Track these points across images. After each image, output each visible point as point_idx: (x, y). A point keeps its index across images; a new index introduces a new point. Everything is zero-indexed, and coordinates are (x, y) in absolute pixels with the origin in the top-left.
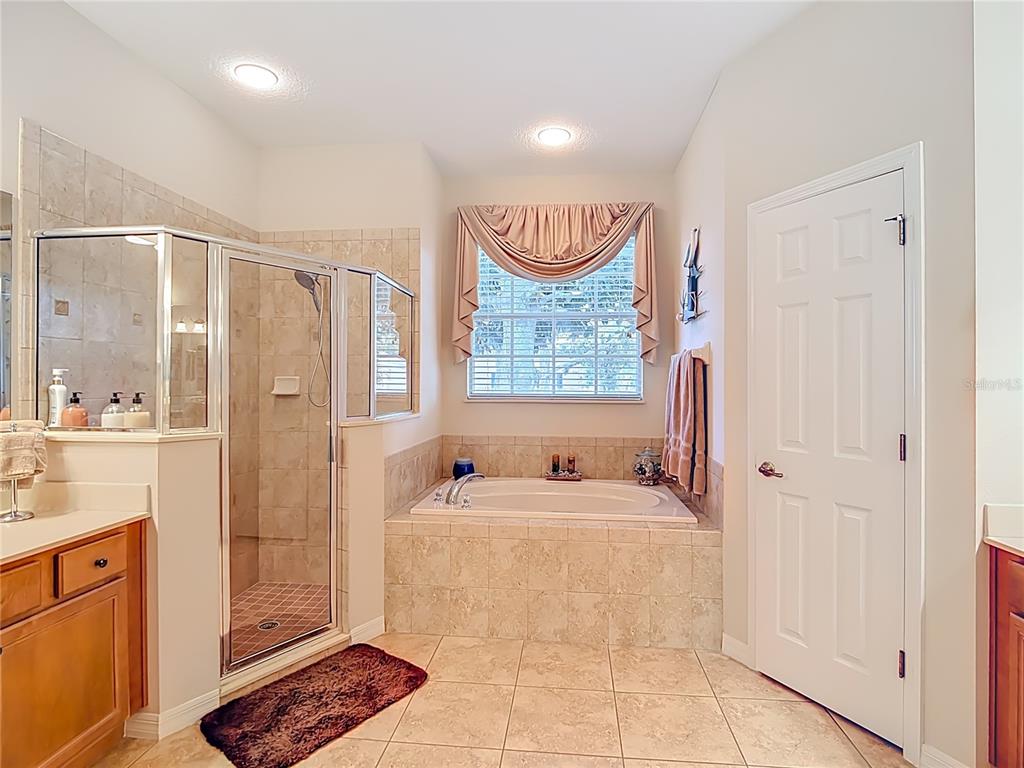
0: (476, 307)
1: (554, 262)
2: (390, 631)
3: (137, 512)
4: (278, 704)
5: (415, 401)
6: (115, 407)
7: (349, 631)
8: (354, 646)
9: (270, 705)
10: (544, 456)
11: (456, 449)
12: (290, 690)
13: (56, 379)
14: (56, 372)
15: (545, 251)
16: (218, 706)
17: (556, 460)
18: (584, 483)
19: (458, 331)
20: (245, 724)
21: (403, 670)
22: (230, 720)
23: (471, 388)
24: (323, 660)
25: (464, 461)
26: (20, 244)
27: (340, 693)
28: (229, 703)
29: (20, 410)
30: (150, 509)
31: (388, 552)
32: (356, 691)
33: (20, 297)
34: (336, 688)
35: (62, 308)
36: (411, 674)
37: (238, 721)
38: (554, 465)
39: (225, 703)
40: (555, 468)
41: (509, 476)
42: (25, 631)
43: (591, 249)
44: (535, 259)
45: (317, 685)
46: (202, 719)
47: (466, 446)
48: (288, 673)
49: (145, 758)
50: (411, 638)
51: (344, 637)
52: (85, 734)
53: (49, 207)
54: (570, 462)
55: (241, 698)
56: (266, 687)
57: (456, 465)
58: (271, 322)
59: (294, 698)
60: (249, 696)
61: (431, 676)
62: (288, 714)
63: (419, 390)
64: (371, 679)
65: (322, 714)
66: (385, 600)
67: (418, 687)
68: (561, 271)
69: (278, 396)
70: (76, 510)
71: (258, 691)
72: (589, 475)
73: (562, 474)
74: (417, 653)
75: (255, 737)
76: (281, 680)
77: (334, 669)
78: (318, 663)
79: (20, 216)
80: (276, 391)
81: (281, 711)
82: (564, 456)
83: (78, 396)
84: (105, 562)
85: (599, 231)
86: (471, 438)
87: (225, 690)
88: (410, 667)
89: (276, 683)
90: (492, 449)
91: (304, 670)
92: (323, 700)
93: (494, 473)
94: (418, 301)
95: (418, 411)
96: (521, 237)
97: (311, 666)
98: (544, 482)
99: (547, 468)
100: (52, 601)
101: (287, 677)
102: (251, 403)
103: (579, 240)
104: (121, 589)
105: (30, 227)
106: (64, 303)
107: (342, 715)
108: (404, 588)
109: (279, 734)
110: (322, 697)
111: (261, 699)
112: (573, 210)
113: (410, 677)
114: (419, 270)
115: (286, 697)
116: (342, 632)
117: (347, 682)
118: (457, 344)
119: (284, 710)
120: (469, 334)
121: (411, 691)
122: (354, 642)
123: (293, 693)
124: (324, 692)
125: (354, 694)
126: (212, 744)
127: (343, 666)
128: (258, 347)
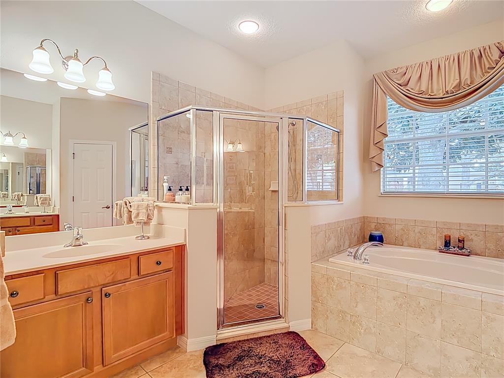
0: (386, 135)
1: (445, 96)
2: (314, 329)
3: (179, 241)
4: (240, 354)
5: (340, 194)
6: (180, 192)
7: (289, 322)
8: (291, 332)
9: (237, 352)
10: (438, 235)
11: (373, 226)
12: (249, 347)
13: (165, 180)
14: (165, 177)
15: (438, 90)
16: (215, 344)
17: (448, 239)
18: (473, 258)
19: (373, 152)
20: (221, 359)
21: (312, 358)
22: (216, 354)
23: (384, 187)
24: (272, 335)
25: (376, 233)
26: (152, 124)
27: (271, 359)
28: (221, 344)
29: (152, 194)
30: (185, 240)
31: (313, 281)
32: (280, 361)
33: (152, 146)
34: (271, 355)
35: (169, 150)
36: (315, 362)
37: (219, 356)
38: (446, 242)
39: (219, 343)
40: (447, 244)
41: (410, 246)
42: (123, 288)
43: (478, 81)
44: (429, 97)
45: (262, 350)
46: (206, 348)
47: (380, 224)
48: (252, 337)
49: (178, 359)
50: (325, 337)
51: (286, 325)
52: (151, 339)
53: (163, 107)
54: (459, 241)
55: (226, 343)
56: (240, 341)
57: (370, 235)
58: (270, 154)
59: (248, 354)
60: (230, 343)
61: (327, 367)
62: (241, 361)
63: (342, 187)
64: (291, 357)
65: (257, 368)
66: (312, 310)
67: (316, 372)
68: (452, 102)
69: (273, 191)
70: (164, 237)
71: (235, 342)
72: (479, 252)
73: (452, 249)
74: (325, 349)
75: (221, 369)
76: (248, 340)
77: (275, 343)
78: (269, 337)
79: (152, 112)
80: (271, 189)
81: (240, 358)
82: (455, 235)
83: (171, 187)
84: (160, 263)
85: (487, 66)
86: (384, 219)
87: (220, 337)
88: (316, 357)
89: (244, 340)
90: (398, 227)
91: (260, 338)
92: (261, 360)
93: (398, 242)
94: (343, 134)
95: (342, 201)
96: (419, 83)
97: (265, 337)
98: (437, 253)
99: (440, 244)
100: (137, 277)
101: (251, 339)
102: (260, 194)
103: (468, 76)
104: (171, 276)
105: (155, 116)
106: (170, 148)
107: (266, 374)
108: (322, 305)
109: (232, 372)
110: (261, 358)
111: (234, 347)
112: (462, 56)
113: (313, 364)
114: (343, 116)
115: (245, 351)
116: (285, 322)
117: (277, 353)
118: (373, 160)
119: (241, 358)
120: (381, 153)
121: (311, 373)
122: (291, 330)
123: (250, 350)
124: (264, 355)
125: (278, 362)
126: (204, 364)
127: (280, 342)
128: (265, 167)
